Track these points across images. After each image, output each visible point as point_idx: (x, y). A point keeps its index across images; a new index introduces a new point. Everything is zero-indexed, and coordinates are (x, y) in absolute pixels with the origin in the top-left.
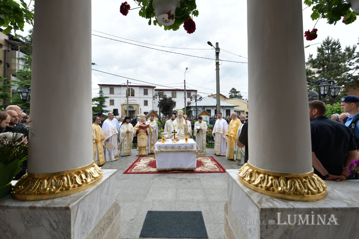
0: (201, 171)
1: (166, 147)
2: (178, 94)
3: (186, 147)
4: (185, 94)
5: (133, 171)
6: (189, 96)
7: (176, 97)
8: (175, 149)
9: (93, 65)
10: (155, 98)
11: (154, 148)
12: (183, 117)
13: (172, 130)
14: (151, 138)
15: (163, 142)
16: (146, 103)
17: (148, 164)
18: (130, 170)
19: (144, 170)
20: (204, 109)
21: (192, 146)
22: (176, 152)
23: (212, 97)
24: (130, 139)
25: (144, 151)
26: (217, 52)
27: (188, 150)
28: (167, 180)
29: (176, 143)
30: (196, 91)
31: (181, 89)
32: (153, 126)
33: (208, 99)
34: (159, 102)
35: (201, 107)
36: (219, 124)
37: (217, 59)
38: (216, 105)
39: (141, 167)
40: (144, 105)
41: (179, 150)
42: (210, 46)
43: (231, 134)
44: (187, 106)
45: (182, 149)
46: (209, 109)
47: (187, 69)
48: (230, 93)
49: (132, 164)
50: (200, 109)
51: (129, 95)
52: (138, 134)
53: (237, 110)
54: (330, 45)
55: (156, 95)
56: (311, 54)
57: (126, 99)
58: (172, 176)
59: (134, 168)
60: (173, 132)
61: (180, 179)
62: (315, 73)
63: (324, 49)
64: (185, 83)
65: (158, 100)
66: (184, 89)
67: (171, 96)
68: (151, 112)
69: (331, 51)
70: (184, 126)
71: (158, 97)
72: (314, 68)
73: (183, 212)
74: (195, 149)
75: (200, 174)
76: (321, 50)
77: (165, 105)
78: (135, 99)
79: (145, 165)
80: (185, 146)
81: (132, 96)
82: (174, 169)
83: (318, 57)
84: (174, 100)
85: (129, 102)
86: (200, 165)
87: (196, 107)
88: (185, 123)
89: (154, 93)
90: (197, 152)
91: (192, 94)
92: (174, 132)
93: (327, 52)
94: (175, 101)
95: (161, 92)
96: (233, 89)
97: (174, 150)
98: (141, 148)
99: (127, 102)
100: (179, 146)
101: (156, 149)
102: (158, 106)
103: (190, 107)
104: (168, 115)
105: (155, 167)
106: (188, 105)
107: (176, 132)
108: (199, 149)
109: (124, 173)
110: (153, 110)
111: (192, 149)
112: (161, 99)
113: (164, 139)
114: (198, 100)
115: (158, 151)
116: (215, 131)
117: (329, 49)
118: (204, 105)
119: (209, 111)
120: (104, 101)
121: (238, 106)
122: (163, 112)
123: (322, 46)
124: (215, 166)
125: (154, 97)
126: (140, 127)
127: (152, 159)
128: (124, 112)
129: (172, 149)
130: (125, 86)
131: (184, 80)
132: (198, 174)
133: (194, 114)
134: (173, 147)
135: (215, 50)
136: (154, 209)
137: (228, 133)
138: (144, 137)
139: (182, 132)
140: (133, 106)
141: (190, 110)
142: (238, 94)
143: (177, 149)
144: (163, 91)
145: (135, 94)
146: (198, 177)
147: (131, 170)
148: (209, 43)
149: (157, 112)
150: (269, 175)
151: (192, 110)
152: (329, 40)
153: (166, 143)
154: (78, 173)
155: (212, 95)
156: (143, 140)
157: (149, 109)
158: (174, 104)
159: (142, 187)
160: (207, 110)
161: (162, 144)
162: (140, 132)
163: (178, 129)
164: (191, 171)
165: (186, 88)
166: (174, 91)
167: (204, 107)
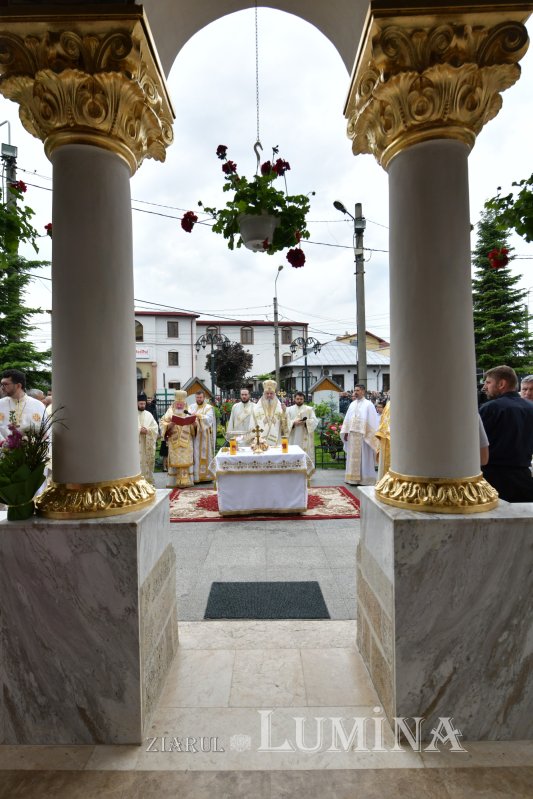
0: (317, 515)
1: (240, 463)
2: (259, 334)
3: (284, 463)
4: (276, 334)
6: (287, 339)
7: (252, 343)
8: (260, 467)
11: (213, 466)
12: (276, 397)
13: (252, 426)
14: (200, 446)
15: (233, 453)
16: (174, 359)
17: (198, 504)
20: (327, 373)
21: (298, 461)
22: (263, 473)
23: (348, 341)
24: (150, 449)
25: (186, 476)
26: (357, 227)
27: (288, 468)
28: (245, 533)
29: (262, 454)
30: (305, 325)
31: (266, 320)
32: (206, 417)
33: (335, 347)
34: (209, 356)
35: (318, 367)
36: (357, 411)
37: (357, 247)
38: (356, 363)
39: (182, 509)
40: (170, 364)
41: (269, 468)
42: (340, 212)
43: (388, 433)
44: (281, 365)
45: (275, 467)
46: (338, 372)
47: (281, 268)
50: (316, 374)
52: (170, 436)
55: (203, 340)
58: (255, 526)
60: (254, 431)
61: (273, 531)
64: (275, 305)
65: (207, 351)
66: (272, 320)
67: (239, 341)
68: (190, 382)
70: (280, 416)
71: (207, 342)
73: (282, 583)
74: (304, 466)
75: (315, 521)
77: (225, 363)
78: (146, 348)
79: (191, 506)
80: (282, 461)
81: (136, 341)
84: (248, 351)
86: (316, 505)
87: (306, 368)
88: (281, 411)
89: (194, 332)
90: (308, 473)
91: (296, 335)
92: (255, 429)
94: (250, 353)
95: (213, 328)
97: (259, 469)
98: (177, 470)
100: (270, 461)
101: (218, 468)
102: (207, 367)
103: (291, 369)
104: (232, 391)
105: (216, 509)
106: (284, 363)
107: (262, 431)
108: (313, 466)
110: (193, 377)
111: (297, 466)
112: (215, 348)
113: (234, 447)
114: (311, 350)
115: (222, 472)
116: (347, 427)
118: (326, 363)
119: (340, 379)
122: (220, 383)
124: (350, 505)
125: (197, 344)
126: (176, 420)
127: (205, 493)
129: (253, 467)
131: (275, 299)
132: (310, 521)
133: (299, 386)
134: (255, 463)
136: (225, 580)
137: (381, 431)
138: (184, 445)
139: (275, 430)
140: (140, 367)
141: (289, 376)
143: (264, 467)
144: (218, 327)
145: (145, 335)
146: (312, 527)
148: (338, 206)
149: (205, 381)
150: (414, 483)
151: (294, 375)
153: (239, 454)
154: (128, 485)
155: (347, 337)
156: (182, 452)
157: (183, 374)
158: (246, 360)
160: (333, 376)
161: (230, 456)
162: (175, 432)
163: (265, 423)
164: (295, 515)
166: (248, 327)
167: (325, 367)
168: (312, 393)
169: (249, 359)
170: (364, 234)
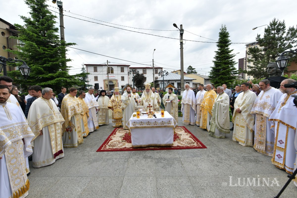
0: (178, 146)
1: (141, 122)
2: (148, 71)
3: (163, 122)
4: (153, 71)
5: (108, 147)
6: (156, 72)
7: (146, 74)
8: (151, 124)
9: (74, 45)
10: (130, 74)
11: (129, 124)
15: (138, 117)
16: (123, 79)
17: (123, 138)
18: (104, 146)
19: (120, 146)
20: (169, 82)
21: (169, 121)
22: (152, 127)
23: (175, 72)
25: (120, 122)
26: (181, 32)
27: (165, 125)
29: (152, 118)
30: (162, 68)
31: (150, 67)
33: (171, 74)
34: (133, 77)
35: (166, 80)
37: (181, 39)
38: (180, 79)
39: (116, 141)
40: (122, 80)
41: (156, 125)
42: (175, 27)
44: (155, 80)
45: (158, 124)
46: (172, 82)
47: (155, 50)
48: (187, 70)
49: (107, 137)
50: (166, 82)
51: (109, 73)
53: (194, 83)
54: (276, 26)
55: (130, 72)
56: (259, 35)
57: (107, 75)
58: (149, 155)
59: (109, 144)
62: (262, 50)
63: (270, 30)
64: (153, 61)
65: (132, 76)
66: (152, 67)
67: (142, 73)
68: (126, 85)
69: (276, 31)
71: (132, 73)
72: (261, 46)
74: (173, 124)
75: (178, 151)
76: (269, 30)
77: (138, 80)
78: (114, 75)
79: (120, 139)
80: (161, 121)
81: (111, 73)
82: (150, 146)
83: (265, 36)
84: (145, 76)
85: (109, 78)
86: (177, 139)
87: (163, 81)
89: (129, 70)
90: (174, 127)
91: (159, 71)
92: (149, 106)
93: (273, 32)
95: (134, 70)
96: (190, 66)
97: (150, 126)
99: (107, 78)
101: (131, 126)
102: (132, 81)
103: (158, 81)
104: (140, 88)
105: (130, 142)
106: (156, 79)
107: (152, 106)
108: (177, 124)
109: (97, 151)
110: (128, 84)
111: (169, 124)
112: (135, 75)
113: (139, 114)
114: (165, 75)
115: (133, 127)
117: (275, 30)
118: (169, 79)
119: (173, 84)
120: (87, 77)
121: (196, 80)
122: (136, 85)
123: (269, 27)
124: (191, 139)
125: (128, 73)
128: (106, 86)
129: (148, 124)
130: (105, 65)
131: (153, 60)
133: (161, 86)
134: (148, 122)
135: (179, 31)
137: (202, 104)
138: (120, 111)
140: (113, 81)
141: (157, 83)
142: (193, 70)
143: (153, 124)
144: (136, 69)
145: (114, 72)
146: (178, 156)
147: (106, 146)
148: (175, 25)
149: (131, 85)
151: (159, 83)
152: (276, 21)
153: (141, 118)
157: (125, 83)
158: (144, 79)
159: (115, 174)
161: (137, 119)
164: (168, 147)
165: (154, 65)
166: (145, 69)
167: (168, 80)
168: (165, 88)
169: (145, 78)
170: (183, 35)
